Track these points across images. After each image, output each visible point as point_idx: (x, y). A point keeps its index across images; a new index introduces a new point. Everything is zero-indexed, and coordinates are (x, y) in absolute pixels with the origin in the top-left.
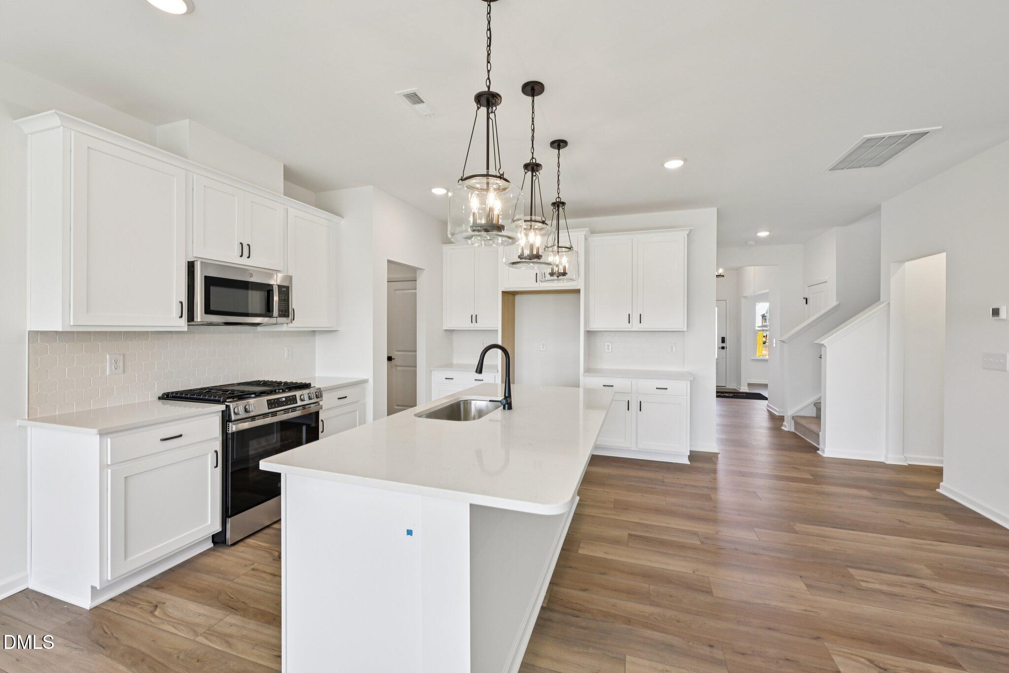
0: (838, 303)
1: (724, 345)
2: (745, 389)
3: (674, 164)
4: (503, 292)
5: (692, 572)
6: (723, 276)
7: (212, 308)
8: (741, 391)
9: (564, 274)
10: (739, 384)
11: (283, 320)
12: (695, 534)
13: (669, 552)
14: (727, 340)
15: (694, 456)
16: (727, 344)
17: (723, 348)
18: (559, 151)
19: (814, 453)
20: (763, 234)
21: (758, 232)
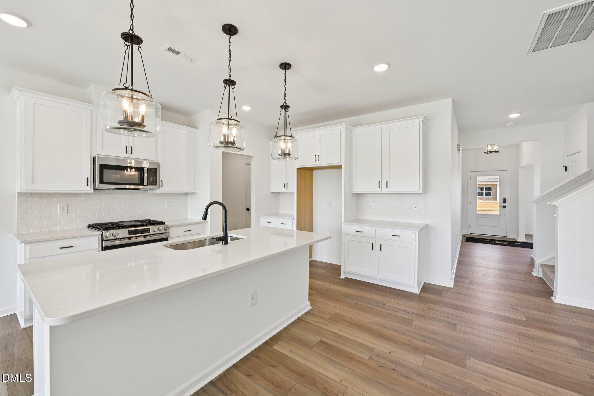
0: (589, 169)
1: (505, 204)
2: (522, 239)
3: (381, 68)
4: (298, 168)
5: (339, 381)
6: (498, 152)
7: (105, 180)
8: (518, 240)
9: (289, 154)
10: (518, 235)
11: (151, 187)
12: (371, 350)
13: (337, 361)
14: (508, 200)
15: (426, 288)
16: (508, 204)
17: (504, 207)
18: (285, 71)
19: (548, 298)
20: (514, 116)
21: (509, 115)
